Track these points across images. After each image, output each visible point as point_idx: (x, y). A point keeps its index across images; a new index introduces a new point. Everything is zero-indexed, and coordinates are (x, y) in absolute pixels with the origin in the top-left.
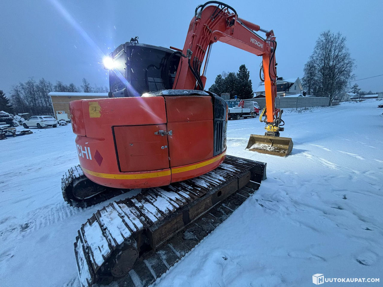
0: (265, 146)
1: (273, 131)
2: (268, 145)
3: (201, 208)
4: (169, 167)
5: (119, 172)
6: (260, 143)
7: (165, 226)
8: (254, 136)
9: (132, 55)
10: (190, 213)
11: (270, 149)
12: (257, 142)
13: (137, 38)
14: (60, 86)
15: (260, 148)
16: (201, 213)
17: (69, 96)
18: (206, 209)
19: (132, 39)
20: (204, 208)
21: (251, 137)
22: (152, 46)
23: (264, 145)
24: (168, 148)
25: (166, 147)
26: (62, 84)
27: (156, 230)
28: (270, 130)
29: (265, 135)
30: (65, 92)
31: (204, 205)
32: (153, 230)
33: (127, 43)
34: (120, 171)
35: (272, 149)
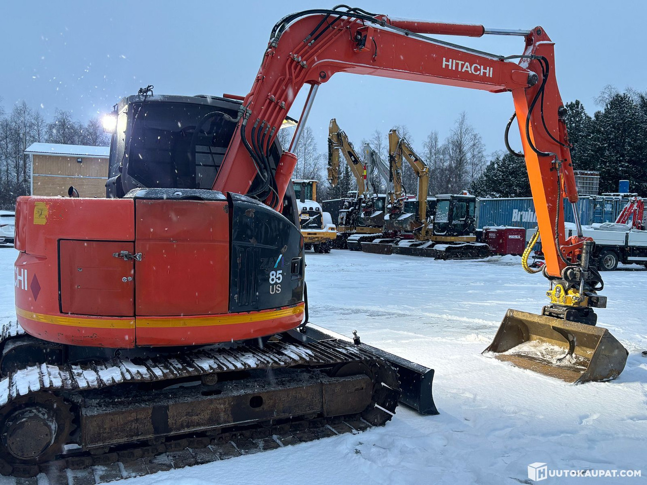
0: (552, 353)
1: (563, 304)
2: (562, 349)
3: (199, 414)
4: (132, 315)
5: (59, 313)
6: (543, 341)
7: (112, 417)
8: (516, 315)
9: (136, 117)
10: (170, 413)
11: (560, 360)
12: (534, 336)
13: (151, 88)
14: (63, 124)
15: (537, 355)
16: (199, 424)
17: (79, 158)
18: (211, 421)
19: (141, 89)
20: (207, 417)
21: (507, 319)
22: (181, 97)
23: (550, 347)
24: (133, 283)
25: (130, 279)
26: (69, 118)
27: (92, 417)
28: (556, 299)
29: (544, 314)
30: (73, 143)
31: (209, 412)
32: (88, 415)
33: (132, 97)
34: (61, 312)
35: (569, 360)
